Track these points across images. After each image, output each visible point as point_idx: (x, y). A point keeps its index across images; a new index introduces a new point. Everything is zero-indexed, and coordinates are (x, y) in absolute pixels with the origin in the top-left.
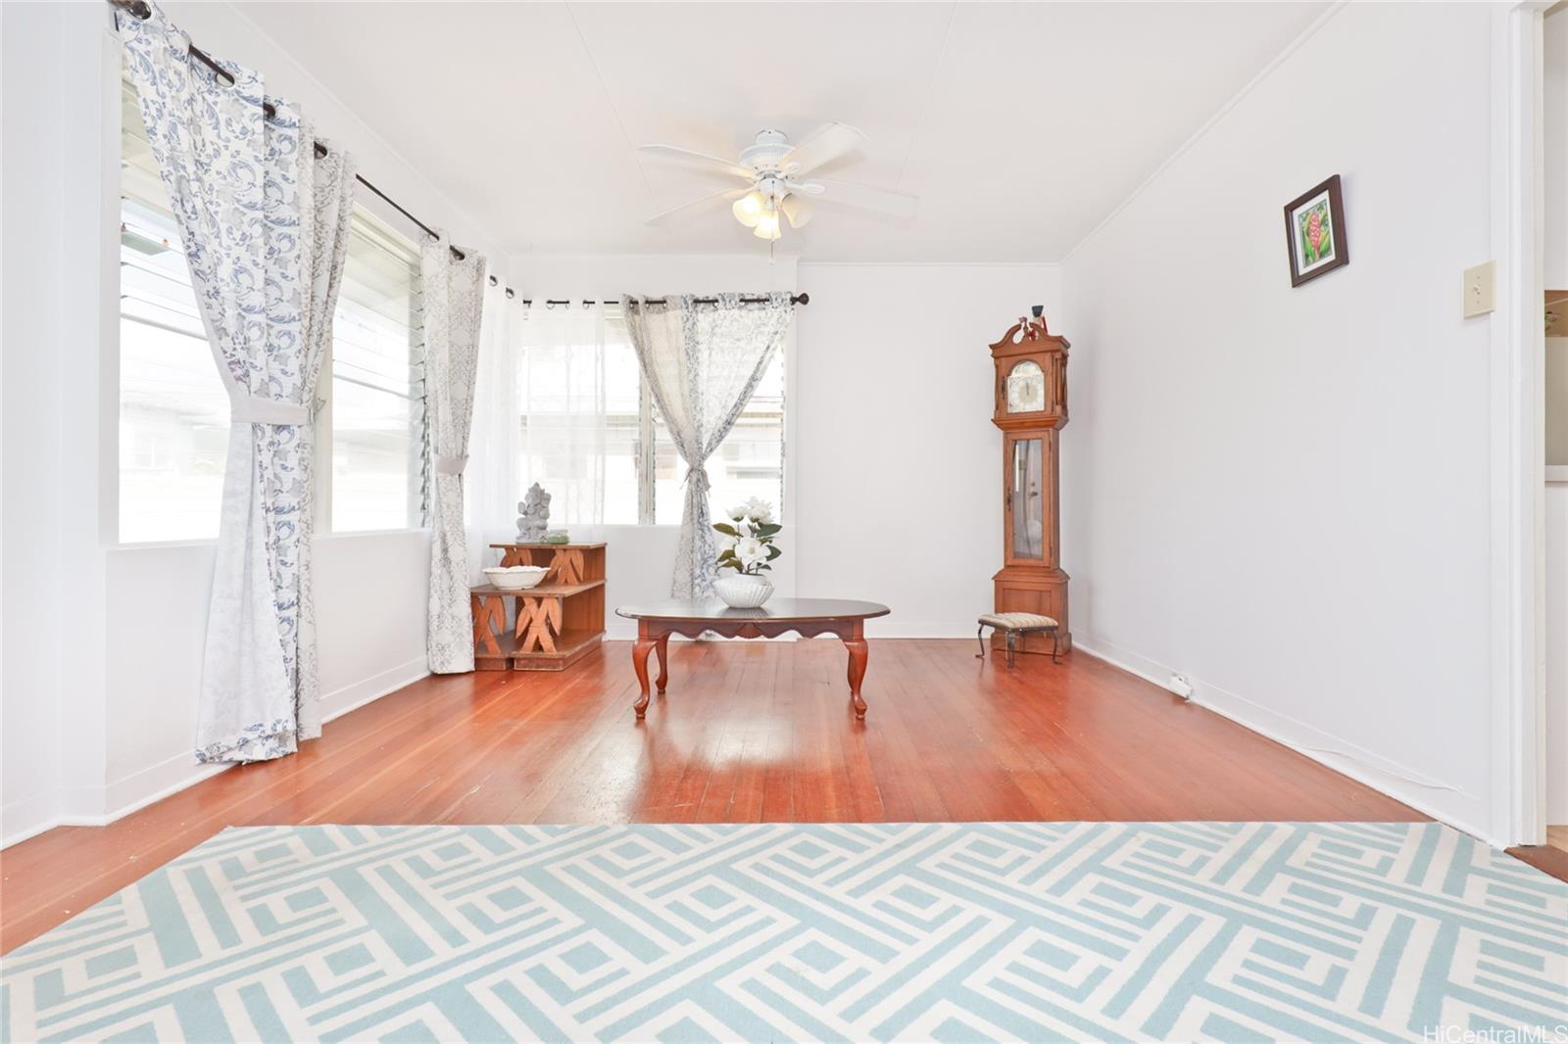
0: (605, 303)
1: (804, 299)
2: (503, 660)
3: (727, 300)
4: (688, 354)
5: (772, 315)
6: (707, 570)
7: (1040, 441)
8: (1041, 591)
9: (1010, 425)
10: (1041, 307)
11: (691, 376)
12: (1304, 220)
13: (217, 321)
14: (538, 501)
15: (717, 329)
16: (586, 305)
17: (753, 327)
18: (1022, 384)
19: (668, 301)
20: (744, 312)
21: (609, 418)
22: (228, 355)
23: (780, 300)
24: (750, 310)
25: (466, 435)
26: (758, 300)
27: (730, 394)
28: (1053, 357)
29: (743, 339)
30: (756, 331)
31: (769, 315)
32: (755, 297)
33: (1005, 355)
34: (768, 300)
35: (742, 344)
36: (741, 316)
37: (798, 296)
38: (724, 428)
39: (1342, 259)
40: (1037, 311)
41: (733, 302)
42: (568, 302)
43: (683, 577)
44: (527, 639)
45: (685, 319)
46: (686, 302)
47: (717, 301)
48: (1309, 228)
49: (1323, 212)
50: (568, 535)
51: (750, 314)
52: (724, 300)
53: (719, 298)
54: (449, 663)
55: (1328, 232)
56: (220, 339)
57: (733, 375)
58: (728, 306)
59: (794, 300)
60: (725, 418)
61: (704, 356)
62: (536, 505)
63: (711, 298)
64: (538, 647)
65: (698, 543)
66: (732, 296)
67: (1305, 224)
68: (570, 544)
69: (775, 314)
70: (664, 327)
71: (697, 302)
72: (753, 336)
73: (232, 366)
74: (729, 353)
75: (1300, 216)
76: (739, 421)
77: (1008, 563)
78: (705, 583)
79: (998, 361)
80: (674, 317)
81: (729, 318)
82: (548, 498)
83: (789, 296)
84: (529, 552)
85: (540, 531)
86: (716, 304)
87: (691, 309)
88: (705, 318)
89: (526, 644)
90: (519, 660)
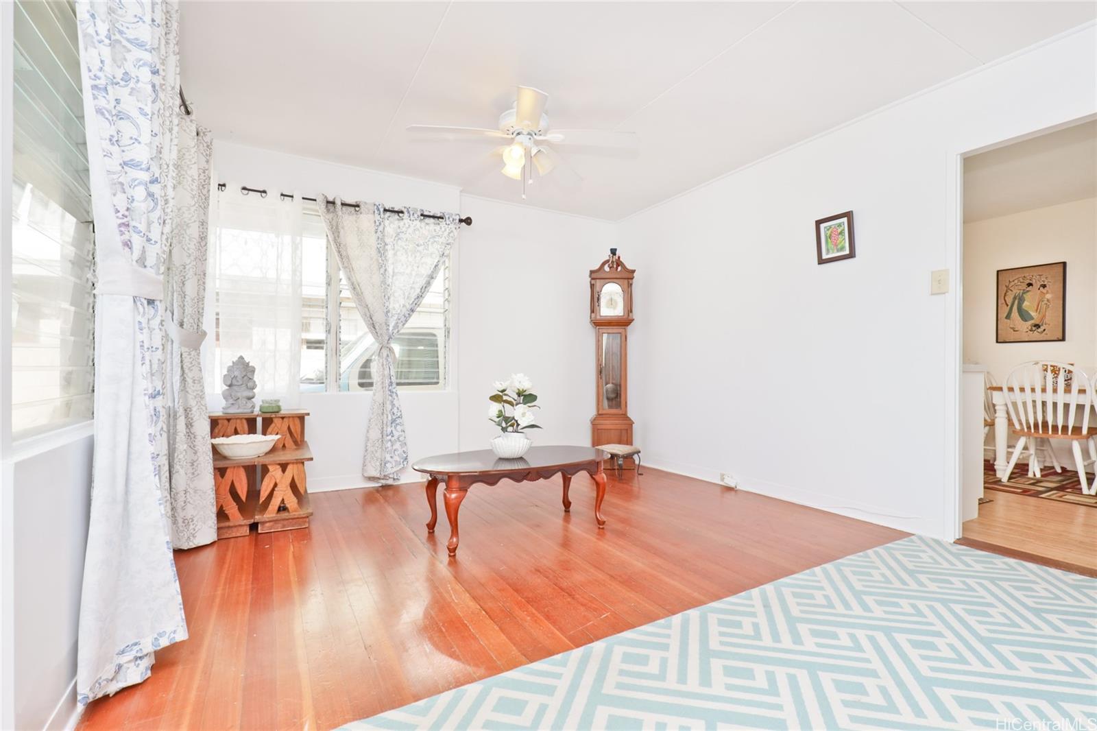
0: (303, 198)
1: (468, 221)
2: (247, 525)
3: (411, 213)
4: (379, 252)
5: (445, 230)
6: (395, 428)
7: (619, 335)
8: (621, 430)
9: (600, 324)
10: (616, 250)
11: (382, 271)
12: (828, 230)
13: (114, 173)
14: (244, 373)
15: (402, 235)
16: (282, 197)
17: (429, 237)
18: (608, 298)
19: (362, 206)
20: (423, 224)
21: (304, 300)
22: (120, 215)
23: (451, 219)
24: (427, 224)
25: (201, 311)
26: (434, 217)
27: (412, 288)
28: (628, 282)
29: (421, 245)
30: (432, 240)
31: (443, 229)
32: (431, 214)
33: (597, 277)
34: (442, 218)
35: (420, 248)
36: (421, 227)
37: (464, 218)
38: (409, 314)
39: (851, 255)
40: (613, 252)
41: (416, 216)
42: (264, 192)
43: (375, 434)
44: (272, 503)
45: (378, 223)
46: (378, 210)
47: (402, 212)
48: (831, 235)
49: (842, 228)
50: (280, 404)
51: (427, 227)
52: (409, 212)
53: (405, 210)
54: (194, 537)
55: (844, 239)
56: (114, 195)
57: (414, 273)
58: (412, 218)
59: (461, 221)
60: (409, 307)
61: (390, 254)
62: (243, 377)
63: (396, 209)
64: (282, 508)
65: (389, 406)
66: (415, 210)
67: (829, 232)
68: (282, 412)
69: (447, 229)
70: (358, 228)
71: (385, 210)
72: (430, 243)
73: (122, 229)
74: (411, 255)
75: (825, 228)
76: (418, 309)
77: (600, 413)
78: (393, 439)
79: (593, 282)
80: (366, 220)
81: (412, 227)
82: (253, 371)
83: (458, 218)
84: (245, 422)
85: (248, 401)
86: (401, 215)
87: (382, 216)
88: (391, 224)
89: (270, 507)
90: (264, 523)
